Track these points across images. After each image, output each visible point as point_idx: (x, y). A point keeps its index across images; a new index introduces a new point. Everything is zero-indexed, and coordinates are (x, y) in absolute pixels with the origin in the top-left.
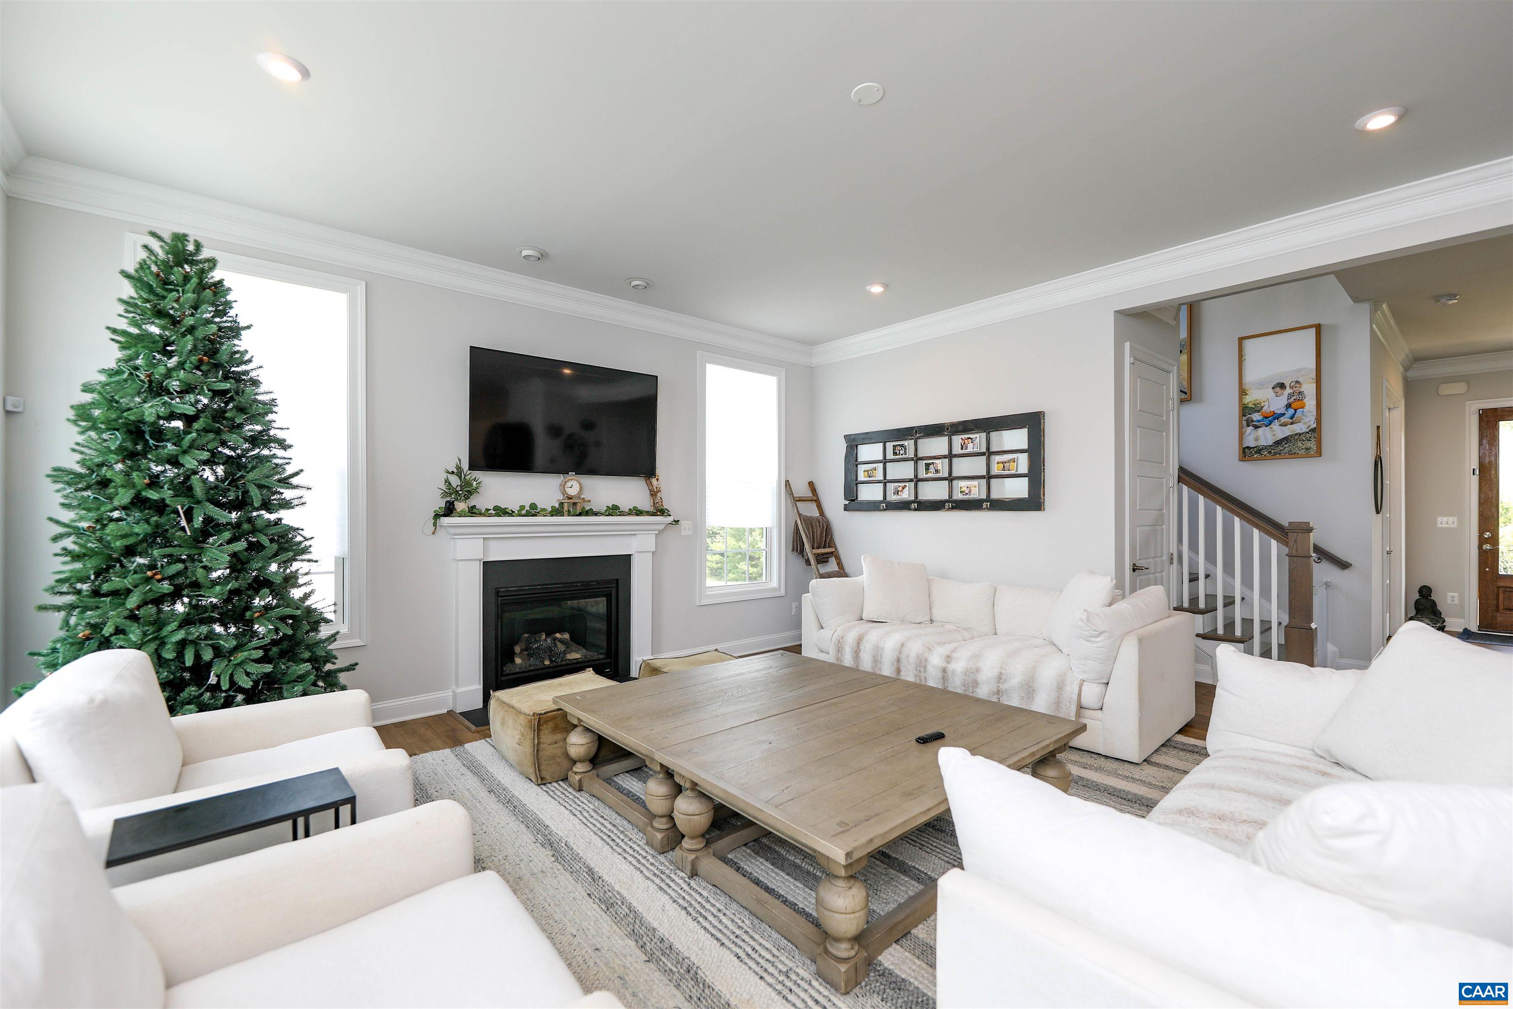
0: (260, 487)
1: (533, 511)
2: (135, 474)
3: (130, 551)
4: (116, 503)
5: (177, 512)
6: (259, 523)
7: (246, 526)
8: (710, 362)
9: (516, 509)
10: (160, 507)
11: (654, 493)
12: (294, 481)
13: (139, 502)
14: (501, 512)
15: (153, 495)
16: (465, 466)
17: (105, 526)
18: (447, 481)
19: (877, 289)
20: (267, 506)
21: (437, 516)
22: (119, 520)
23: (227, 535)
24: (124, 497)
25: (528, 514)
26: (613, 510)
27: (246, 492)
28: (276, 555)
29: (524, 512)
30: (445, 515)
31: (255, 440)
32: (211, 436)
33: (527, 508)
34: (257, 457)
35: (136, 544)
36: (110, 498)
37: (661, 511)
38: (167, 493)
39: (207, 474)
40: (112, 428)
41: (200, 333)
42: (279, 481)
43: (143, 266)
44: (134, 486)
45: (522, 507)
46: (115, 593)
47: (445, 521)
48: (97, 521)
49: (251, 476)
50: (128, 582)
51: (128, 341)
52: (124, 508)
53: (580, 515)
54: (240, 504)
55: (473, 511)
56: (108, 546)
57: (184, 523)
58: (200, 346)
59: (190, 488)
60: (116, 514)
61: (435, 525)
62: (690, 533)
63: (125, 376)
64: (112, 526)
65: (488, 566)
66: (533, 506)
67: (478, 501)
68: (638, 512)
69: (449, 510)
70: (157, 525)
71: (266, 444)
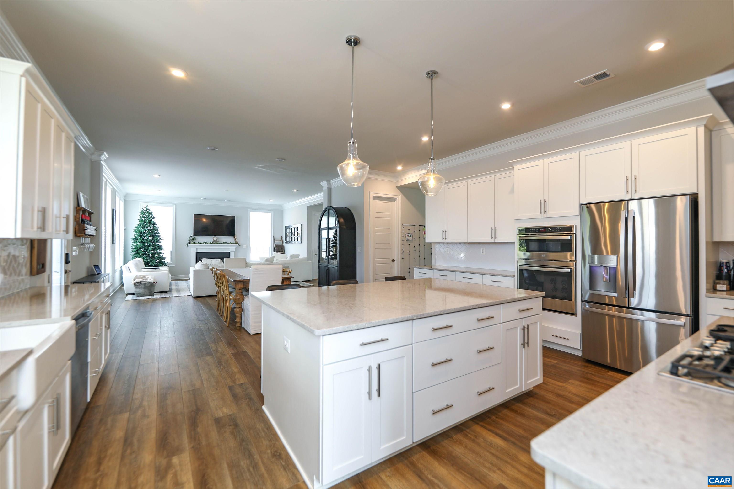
0: (156, 240)
1: (206, 243)
2: (141, 239)
3: (140, 248)
4: (139, 242)
5: (146, 243)
6: (156, 245)
7: (154, 245)
8: (251, 211)
9: (203, 243)
10: (144, 243)
11: (235, 240)
12: (161, 239)
13: (141, 242)
14: (199, 243)
15: (143, 241)
16: (193, 235)
17: (137, 245)
18: (189, 238)
19: (295, 191)
20: (157, 242)
21: (187, 244)
22: (139, 244)
23: (152, 246)
24: (140, 241)
25: (205, 244)
26: (225, 243)
27: (154, 241)
28: (158, 249)
29: (204, 243)
30: (189, 244)
31: (156, 233)
32: (150, 233)
33: (205, 243)
34: (156, 236)
35: (141, 247)
36: (138, 241)
37: (237, 243)
38: (145, 241)
39: (150, 238)
40: (138, 232)
41: (149, 220)
42: (159, 239)
43: (142, 211)
44: (141, 240)
45: (204, 242)
46: (138, 253)
47: (189, 245)
48: (137, 244)
49: (155, 238)
50: (140, 252)
51: (141, 221)
52: (140, 243)
53: (216, 244)
54: (154, 242)
55: (195, 243)
56: (138, 247)
57: (147, 245)
58: (149, 221)
59: (147, 240)
60: (138, 243)
61: (187, 245)
62: (246, 248)
63: (140, 226)
64: (138, 245)
65: (197, 253)
66: (206, 242)
67: (195, 241)
68: (231, 243)
69: (190, 243)
70: (144, 245)
71: (157, 234)
